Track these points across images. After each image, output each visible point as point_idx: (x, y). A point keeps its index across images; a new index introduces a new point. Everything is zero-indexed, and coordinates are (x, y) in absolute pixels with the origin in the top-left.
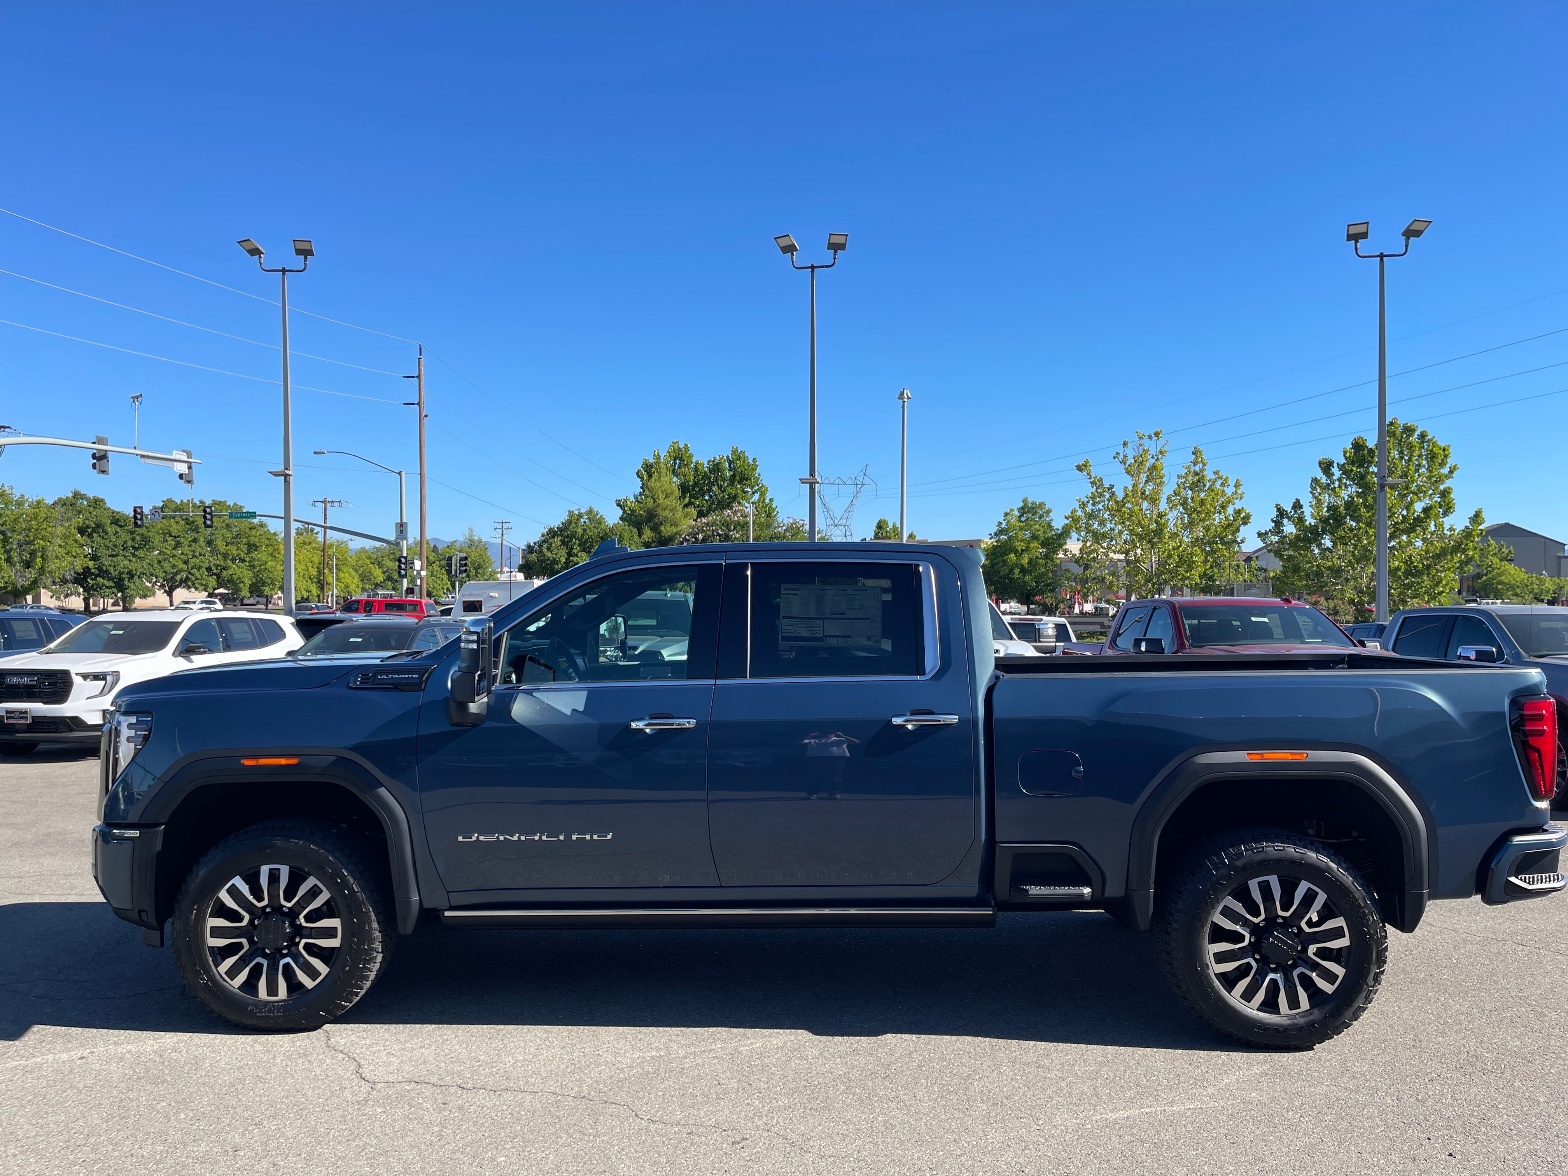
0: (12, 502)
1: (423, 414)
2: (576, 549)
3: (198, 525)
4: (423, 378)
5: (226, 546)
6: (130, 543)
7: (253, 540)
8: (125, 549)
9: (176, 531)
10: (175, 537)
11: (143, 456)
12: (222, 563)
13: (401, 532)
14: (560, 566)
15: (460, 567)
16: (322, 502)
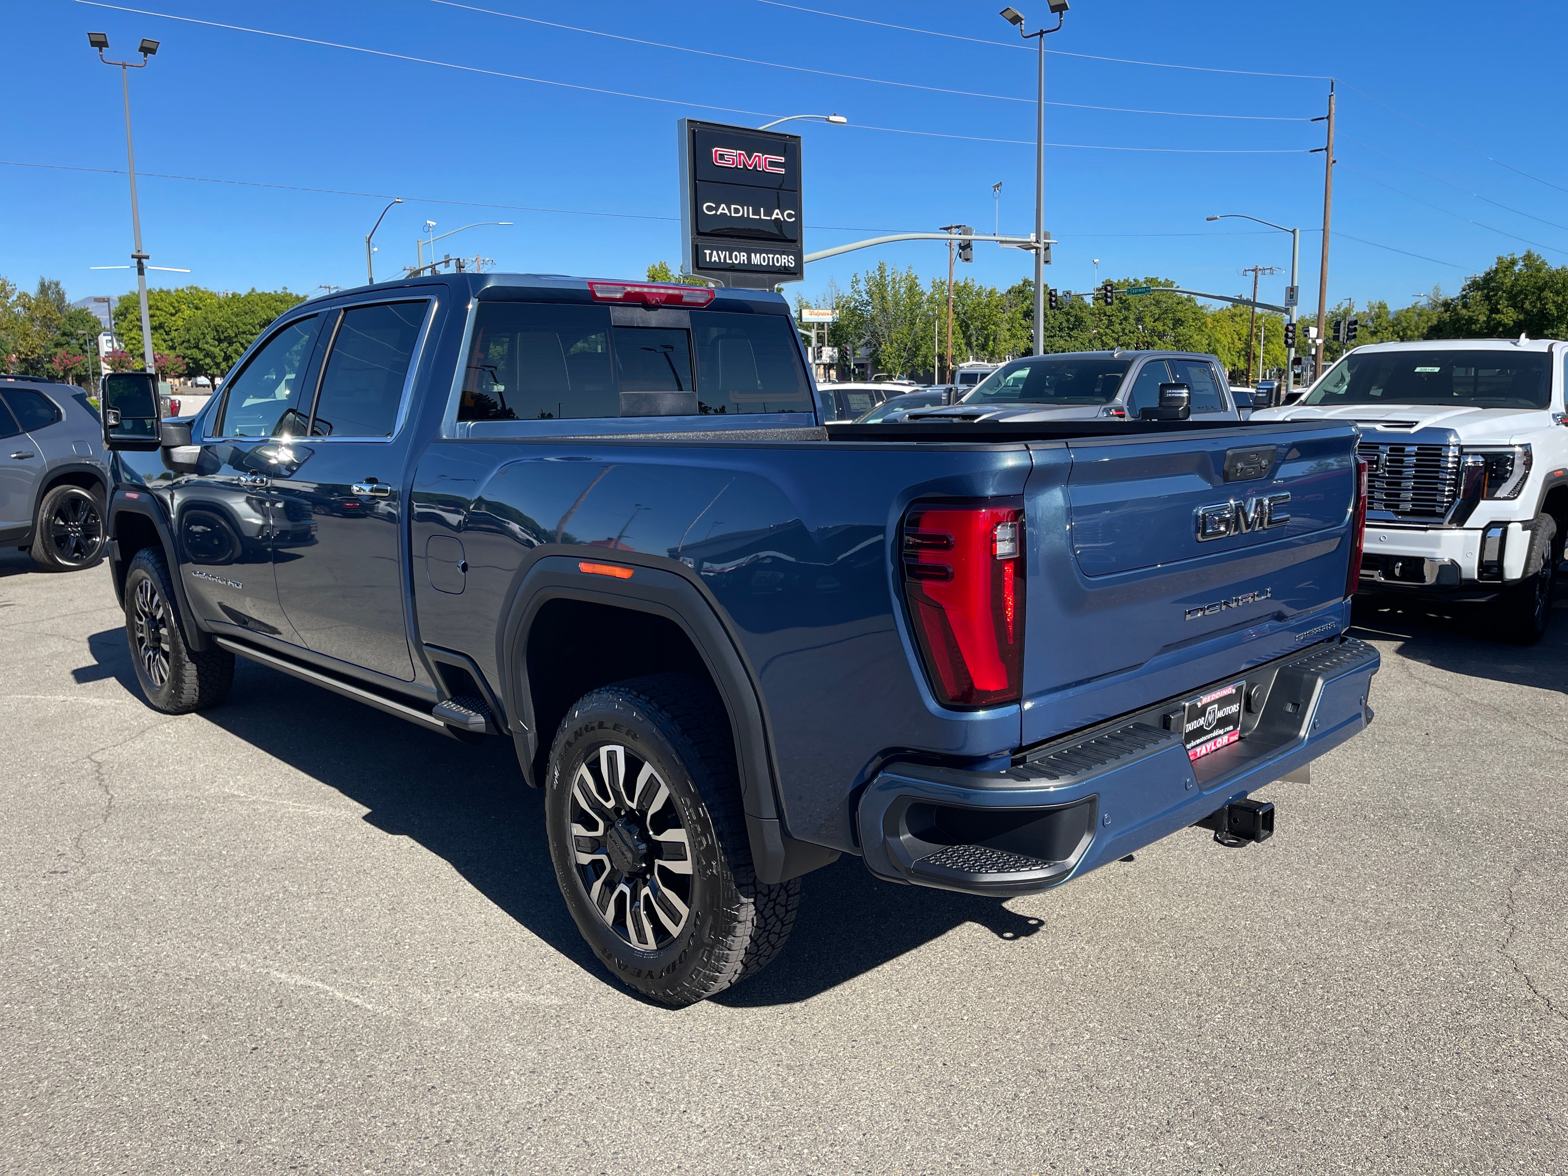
0: (972, 293)
1: (1331, 159)
2: (1503, 304)
3: (1129, 303)
4: (1333, 118)
5: (1154, 322)
6: (1065, 324)
7: (1180, 315)
8: (1061, 330)
9: (1110, 310)
10: (1109, 316)
11: (1002, 242)
12: (1149, 340)
13: (1292, 297)
14: (1478, 326)
15: (1348, 332)
16: (1252, 270)
